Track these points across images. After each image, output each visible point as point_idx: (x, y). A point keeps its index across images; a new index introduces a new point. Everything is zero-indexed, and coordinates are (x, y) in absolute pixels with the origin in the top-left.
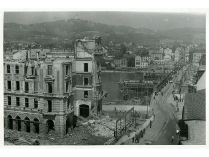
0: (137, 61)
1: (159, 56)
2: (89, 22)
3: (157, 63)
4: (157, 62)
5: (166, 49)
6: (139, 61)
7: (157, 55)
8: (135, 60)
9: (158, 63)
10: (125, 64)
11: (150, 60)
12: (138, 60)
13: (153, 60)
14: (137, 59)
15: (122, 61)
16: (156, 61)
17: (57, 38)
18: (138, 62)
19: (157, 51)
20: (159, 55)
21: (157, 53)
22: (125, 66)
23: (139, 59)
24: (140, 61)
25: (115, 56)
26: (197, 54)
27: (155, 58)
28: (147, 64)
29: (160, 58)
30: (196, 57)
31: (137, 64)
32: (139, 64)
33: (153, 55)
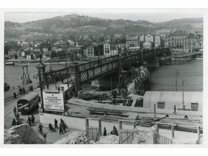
0: (106, 49)
1: (135, 43)
2: (85, 17)
5: (147, 36)
6: (108, 49)
7: (132, 42)
8: (103, 49)
9: (132, 50)
10: (92, 53)
11: (123, 47)
12: (107, 47)
15: (89, 50)
16: (130, 48)
17: (51, 34)
18: (107, 49)
19: (133, 37)
20: (135, 41)
21: (133, 39)
22: (92, 55)
23: (108, 46)
24: (109, 49)
25: (84, 46)
26: (175, 37)
27: (130, 45)
28: (118, 52)
29: (136, 45)
30: (174, 41)
31: (106, 53)
32: (108, 53)
33: (128, 42)
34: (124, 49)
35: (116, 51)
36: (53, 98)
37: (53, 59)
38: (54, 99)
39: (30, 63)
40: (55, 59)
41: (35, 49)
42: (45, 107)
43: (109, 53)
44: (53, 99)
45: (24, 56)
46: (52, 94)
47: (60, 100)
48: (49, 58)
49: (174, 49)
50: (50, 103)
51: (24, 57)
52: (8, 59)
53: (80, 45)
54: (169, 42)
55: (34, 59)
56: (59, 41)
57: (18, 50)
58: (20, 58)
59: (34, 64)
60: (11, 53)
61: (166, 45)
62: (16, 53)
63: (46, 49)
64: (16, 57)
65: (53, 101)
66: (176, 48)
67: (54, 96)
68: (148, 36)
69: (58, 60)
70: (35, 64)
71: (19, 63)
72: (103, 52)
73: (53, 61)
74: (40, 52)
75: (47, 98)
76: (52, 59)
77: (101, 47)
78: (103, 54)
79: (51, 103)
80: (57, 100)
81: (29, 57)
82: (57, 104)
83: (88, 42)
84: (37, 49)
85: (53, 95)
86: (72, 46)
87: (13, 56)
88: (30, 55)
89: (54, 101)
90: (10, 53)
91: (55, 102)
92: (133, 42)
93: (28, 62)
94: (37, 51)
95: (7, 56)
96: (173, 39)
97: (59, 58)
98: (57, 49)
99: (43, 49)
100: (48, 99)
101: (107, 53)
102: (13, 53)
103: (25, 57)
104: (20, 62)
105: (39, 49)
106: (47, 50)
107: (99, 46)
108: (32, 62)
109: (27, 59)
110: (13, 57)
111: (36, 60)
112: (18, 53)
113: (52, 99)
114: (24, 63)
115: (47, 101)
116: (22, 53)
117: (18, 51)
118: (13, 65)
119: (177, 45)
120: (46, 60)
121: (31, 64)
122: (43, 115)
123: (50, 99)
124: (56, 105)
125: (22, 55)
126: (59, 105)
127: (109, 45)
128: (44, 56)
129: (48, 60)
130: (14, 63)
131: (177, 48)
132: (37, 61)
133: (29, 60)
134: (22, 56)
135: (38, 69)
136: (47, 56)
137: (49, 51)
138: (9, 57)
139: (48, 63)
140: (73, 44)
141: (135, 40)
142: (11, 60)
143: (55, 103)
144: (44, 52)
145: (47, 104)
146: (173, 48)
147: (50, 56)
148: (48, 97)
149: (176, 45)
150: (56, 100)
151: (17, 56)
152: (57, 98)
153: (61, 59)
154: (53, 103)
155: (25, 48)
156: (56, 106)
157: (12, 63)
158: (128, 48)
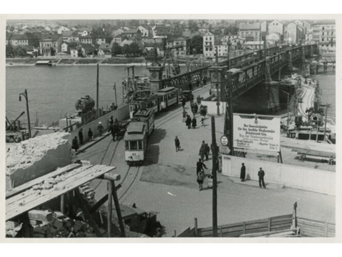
0: (207, 43)
1: (254, 35)
3: (248, 47)
4: (249, 45)
5: (272, 23)
6: (211, 43)
7: (249, 32)
8: (202, 42)
9: (250, 47)
11: (235, 42)
12: (209, 40)
13: (241, 42)
14: (207, 39)
16: (247, 43)
18: (209, 44)
19: (251, 25)
20: (254, 32)
21: (251, 28)
22: (182, 54)
23: (211, 39)
24: (213, 44)
25: (168, 37)
26: (328, 27)
27: (246, 38)
28: (227, 48)
29: (256, 38)
30: (325, 33)
31: (207, 50)
32: (211, 50)
33: (242, 33)
34: (236, 44)
35: (224, 47)
36: (256, 127)
37: (116, 58)
38: (258, 129)
39: (77, 63)
40: (119, 58)
41: (84, 40)
42: (235, 145)
43: (213, 51)
44: (257, 131)
45: (66, 50)
46: (254, 119)
47: (272, 132)
48: (110, 56)
49: (325, 47)
50: (248, 136)
51: (65, 52)
52: (39, 55)
53: (160, 35)
54: (317, 34)
55: (82, 56)
56: (122, 28)
57: (56, 41)
58: (60, 53)
59: (83, 65)
60: (44, 45)
61: (308, 40)
62: (52, 45)
63: (103, 40)
64: (53, 53)
65: (256, 134)
66: (327, 46)
67: (259, 125)
68: (274, 24)
69: (125, 60)
70: (86, 65)
71: (58, 62)
72: (202, 48)
73: (117, 61)
74: (93, 46)
75: (242, 127)
76: (114, 57)
77: (199, 40)
78: (202, 52)
79: (250, 138)
80: (265, 133)
81: (74, 52)
82: (263, 139)
83: (174, 31)
84: (86, 40)
85: (256, 122)
86: (145, 37)
87: (47, 50)
88: (75, 49)
89: (259, 134)
90: (42, 46)
91: (261, 136)
92: (252, 33)
93: (73, 61)
94: (88, 44)
95: (37, 51)
96: (323, 29)
97: (126, 57)
98: (122, 40)
99: (96, 39)
100: (244, 129)
101: (209, 51)
102: (48, 45)
103: (68, 53)
104: (60, 60)
105: (91, 40)
106: (104, 42)
107: (195, 37)
108: (80, 62)
109: (72, 55)
110: (47, 53)
111: (88, 58)
112: (57, 45)
113: (253, 130)
114: (66, 63)
115: (243, 133)
116: (62, 45)
117: (57, 43)
118: (50, 65)
119: (330, 39)
120: (104, 59)
121: (79, 65)
122: (229, 159)
123: (249, 130)
124: (261, 140)
125: (63, 49)
126: (270, 142)
127: (213, 37)
128: (101, 53)
129: (109, 59)
130: (50, 62)
131: (330, 46)
132: (90, 60)
133: (74, 58)
134: (63, 51)
135: (152, 73)
136: (106, 51)
137: (108, 44)
138: (41, 52)
139: (108, 63)
140: (146, 34)
141: (255, 30)
142: (45, 57)
143: (259, 137)
144: (99, 45)
145: (241, 139)
146: (323, 45)
147: (112, 53)
148: (245, 125)
149: (328, 39)
150: (264, 131)
151: (55, 51)
152: (266, 127)
153: (130, 59)
154: (255, 137)
155: (65, 38)
156: (261, 144)
157: (47, 62)
158: (244, 42)
